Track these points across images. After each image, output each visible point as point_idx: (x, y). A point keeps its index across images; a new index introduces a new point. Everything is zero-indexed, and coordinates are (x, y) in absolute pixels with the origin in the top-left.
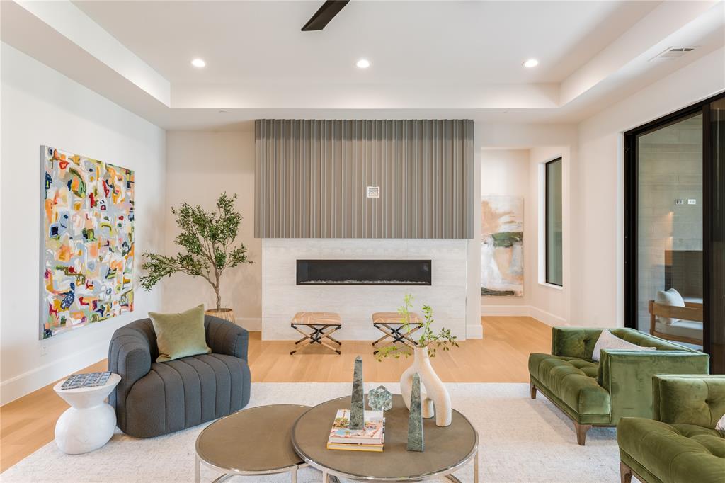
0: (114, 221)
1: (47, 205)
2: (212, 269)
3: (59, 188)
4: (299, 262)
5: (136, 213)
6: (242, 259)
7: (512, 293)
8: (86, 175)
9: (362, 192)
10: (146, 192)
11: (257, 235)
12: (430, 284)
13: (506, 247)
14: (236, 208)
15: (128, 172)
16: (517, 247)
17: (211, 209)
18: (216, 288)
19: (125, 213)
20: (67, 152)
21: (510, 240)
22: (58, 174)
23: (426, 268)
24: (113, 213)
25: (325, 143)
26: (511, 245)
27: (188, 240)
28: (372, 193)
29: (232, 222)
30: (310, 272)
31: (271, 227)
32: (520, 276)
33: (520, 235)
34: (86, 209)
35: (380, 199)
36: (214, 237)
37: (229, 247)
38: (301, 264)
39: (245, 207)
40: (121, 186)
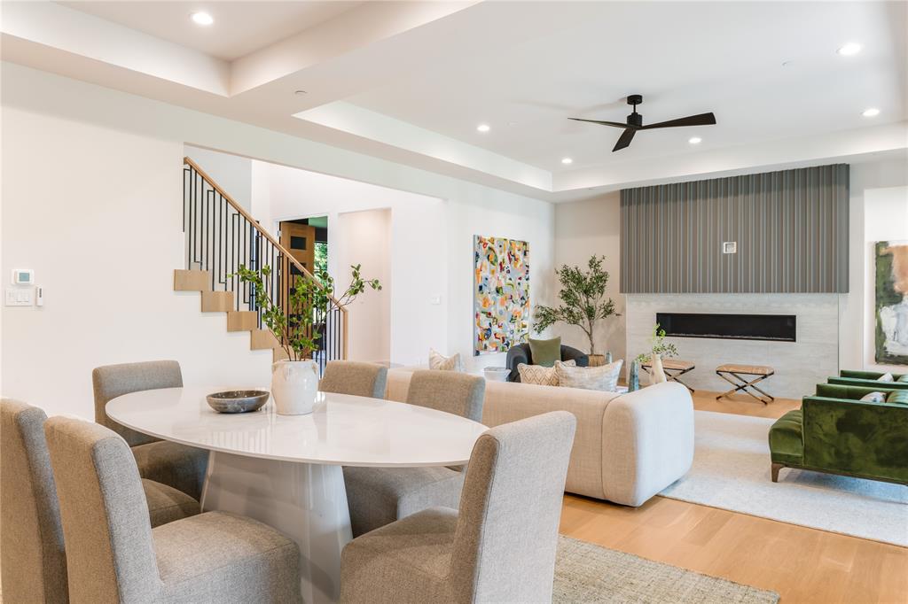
0: (515, 281)
1: (477, 271)
2: (586, 319)
3: (483, 261)
4: (658, 314)
5: (531, 275)
6: (610, 312)
8: (497, 250)
9: (717, 248)
10: (539, 259)
11: (622, 291)
12: (795, 341)
14: (604, 268)
15: (525, 244)
17: (585, 270)
18: (590, 335)
19: (522, 274)
20: (487, 237)
22: (482, 252)
23: (789, 324)
24: (515, 275)
25: (680, 204)
27: (566, 295)
28: (730, 249)
29: (601, 278)
30: (672, 324)
31: (629, 286)
34: (498, 274)
35: (736, 255)
36: (586, 292)
37: (598, 301)
38: (661, 318)
39: (612, 267)
40: (519, 254)
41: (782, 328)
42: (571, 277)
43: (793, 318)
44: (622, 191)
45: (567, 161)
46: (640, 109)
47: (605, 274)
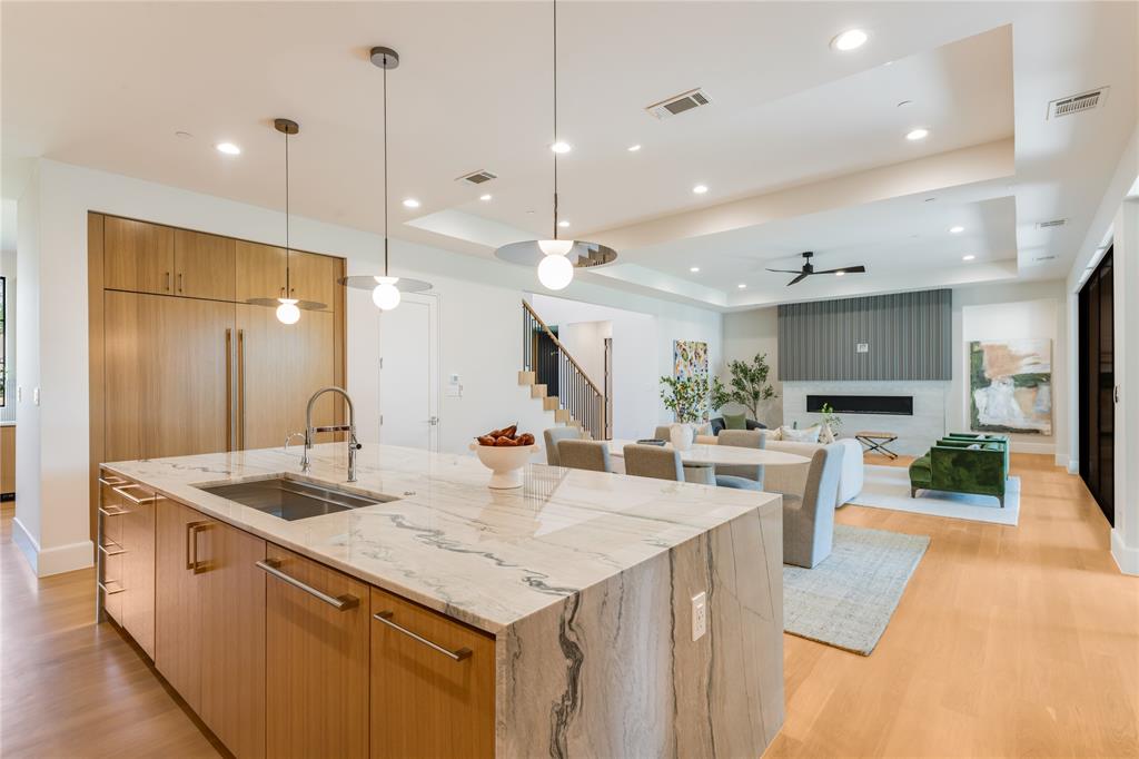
0: (699, 373)
1: (676, 366)
2: (752, 400)
3: (680, 358)
4: (808, 397)
5: (709, 368)
6: (771, 394)
7: (1037, 432)
8: (688, 350)
9: (853, 348)
10: (713, 356)
11: (780, 379)
13: (1030, 387)
14: (766, 362)
15: (705, 345)
16: (1044, 389)
17: (750, 363)
18: (754, 412)
19: (703, 367)
20: (682, 342)
21: (1034, 381)
22: (679, 352)
23: (907, 402)
24: (698, 368)
25: (825, 316)
26: (1036, 386)
27: (737, 383)
28: (863, 348)
29: (764, 370)
30: (815, 404)
31: (787, 374)
32: (1049, 415)
33: (1048, 377)
34: (689, 368)
35: (867, 353)
36: (752, 381)
37: (762, 387)
38: (810, 398)
39: (772, 362)
40: (702, 353)
41: (903, 405)
42: (739, 368)
43: (910, 399)
44: (780, 307)
45: (742, 286)
46: (812, 261)
47: (767, 367)
